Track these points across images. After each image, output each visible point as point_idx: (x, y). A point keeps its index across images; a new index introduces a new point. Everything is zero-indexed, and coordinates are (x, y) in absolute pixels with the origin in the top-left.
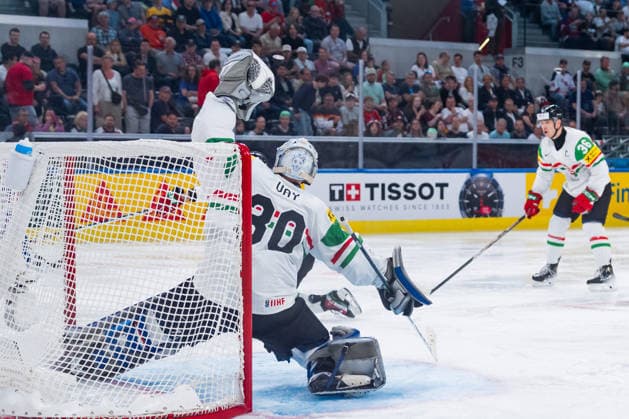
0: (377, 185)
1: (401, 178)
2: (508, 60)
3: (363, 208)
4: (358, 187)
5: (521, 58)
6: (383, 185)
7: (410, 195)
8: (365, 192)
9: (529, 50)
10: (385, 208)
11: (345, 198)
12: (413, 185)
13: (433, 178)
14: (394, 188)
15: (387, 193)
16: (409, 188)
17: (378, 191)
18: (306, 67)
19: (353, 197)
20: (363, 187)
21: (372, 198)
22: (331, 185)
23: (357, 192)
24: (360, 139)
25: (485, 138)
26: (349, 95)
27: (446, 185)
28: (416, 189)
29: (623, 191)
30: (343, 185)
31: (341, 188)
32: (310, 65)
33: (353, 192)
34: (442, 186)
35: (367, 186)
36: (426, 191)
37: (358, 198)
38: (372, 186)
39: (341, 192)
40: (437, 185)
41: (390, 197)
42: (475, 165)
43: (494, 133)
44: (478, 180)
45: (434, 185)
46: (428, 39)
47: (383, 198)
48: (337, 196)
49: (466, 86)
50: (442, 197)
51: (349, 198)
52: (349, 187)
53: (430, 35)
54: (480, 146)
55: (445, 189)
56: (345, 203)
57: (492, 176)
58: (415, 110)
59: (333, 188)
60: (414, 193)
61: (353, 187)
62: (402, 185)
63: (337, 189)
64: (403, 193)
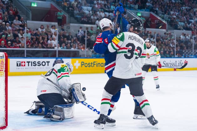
0: (30, 62)
1: (37, 60)
2: (65, 27)
3: (26, 68)
4: (25, 62)
5: (69, 27)
6: (32, 62)
7: (39, 65)
8: (27, 64)
9: (71, 24)
10: (32, 68)
11: (21, 65)
12: (40, 62)
13: (46, 60)
14: (35, 63)
15: (33, 64)
16: (39, 63)
17: (30, 64)
18: (9, 29)
19: (23, 65)
20: (26, 62)
21: (29, 65)
22: (17, 62)
23: (24, 64)
24: (25, 49)
25: (60, 49)
26: (21, 37)
27: (49, 62)
28: (41, 63)
29: (98, 64)
30: (20, 62)
31: (20, 63)
32: (10, 28)
33: (23, 64)
34: (48, 62)
35: (27, 62)
36: (44, 64)
37: (25, 65)
38: (28, 62)
39: (20, 64)
40: (47, 62)
41: (34, 65)
42: (57, 57)
43: (62, 47)
44: (58, 60)
45: (46, 62)
46: (43, 21)
47: (32, 65)
48: (19, 65)
49: (54, 34)
50: (48, 65)
51: (22, 65)
52: (22, 62)
53: (44, 20)
54: (59, 51)
55: (49, 63)
56: (21, 67)
57: (62, 59)
58: (40, 40)
59: (18, 63)
60: (40, 64)
61: (23, 62)
62: (37, 62)
63: (19, 63)
64: (37, 64)
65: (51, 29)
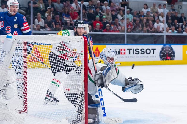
0: (131, 49)
1: (140, 47)
2: (176, 6)
3: (126, 57)
4: (125, 50)
5: (181, 6)
6: (133, 49)
7: (143, 53)
8: (127, 52)
9: (184, 3)
10: (134, 57)
11: (120, 53)
12: (144, 49)
13: (151, 47)
14: (137, 50)
15: (135, 52)
16: (142, 50)
17: (131, 51)
18: (107, 8)
19: (123, 53)
20: (126, 50)
21: (130, 54)
22: (115, 49)
23: (124, 52)
24: (125, 33)
26: (122, 18)
27: (155, 49)
28: (145, 51)
30: (119, 49)
31: (119, 50)
32: (108, 8)
33: (123, 52)
34: (154, 49)
35: (128, 49)
36: (148, 51)
37: (125, 53)
38: (129, 50)
39: (119, 52)
40: (152, 49)
41: (136, 53)
42: (165, 43)
44: (166, 47)
45: (151, 49)
47: (133, 54)
48: (117, 53)
50: (154, 53)
51: (122, 54)
52: (122, 50)
54: (167, 36)
55: (155, 51)
56: (120, 55)
57: (171, 46)
59: (116, 50)
60: (144, 52)
61: (123, 50)
62: (140, 49)
63: (117, 51)
64: (140, 52)
65: (158, 9)
